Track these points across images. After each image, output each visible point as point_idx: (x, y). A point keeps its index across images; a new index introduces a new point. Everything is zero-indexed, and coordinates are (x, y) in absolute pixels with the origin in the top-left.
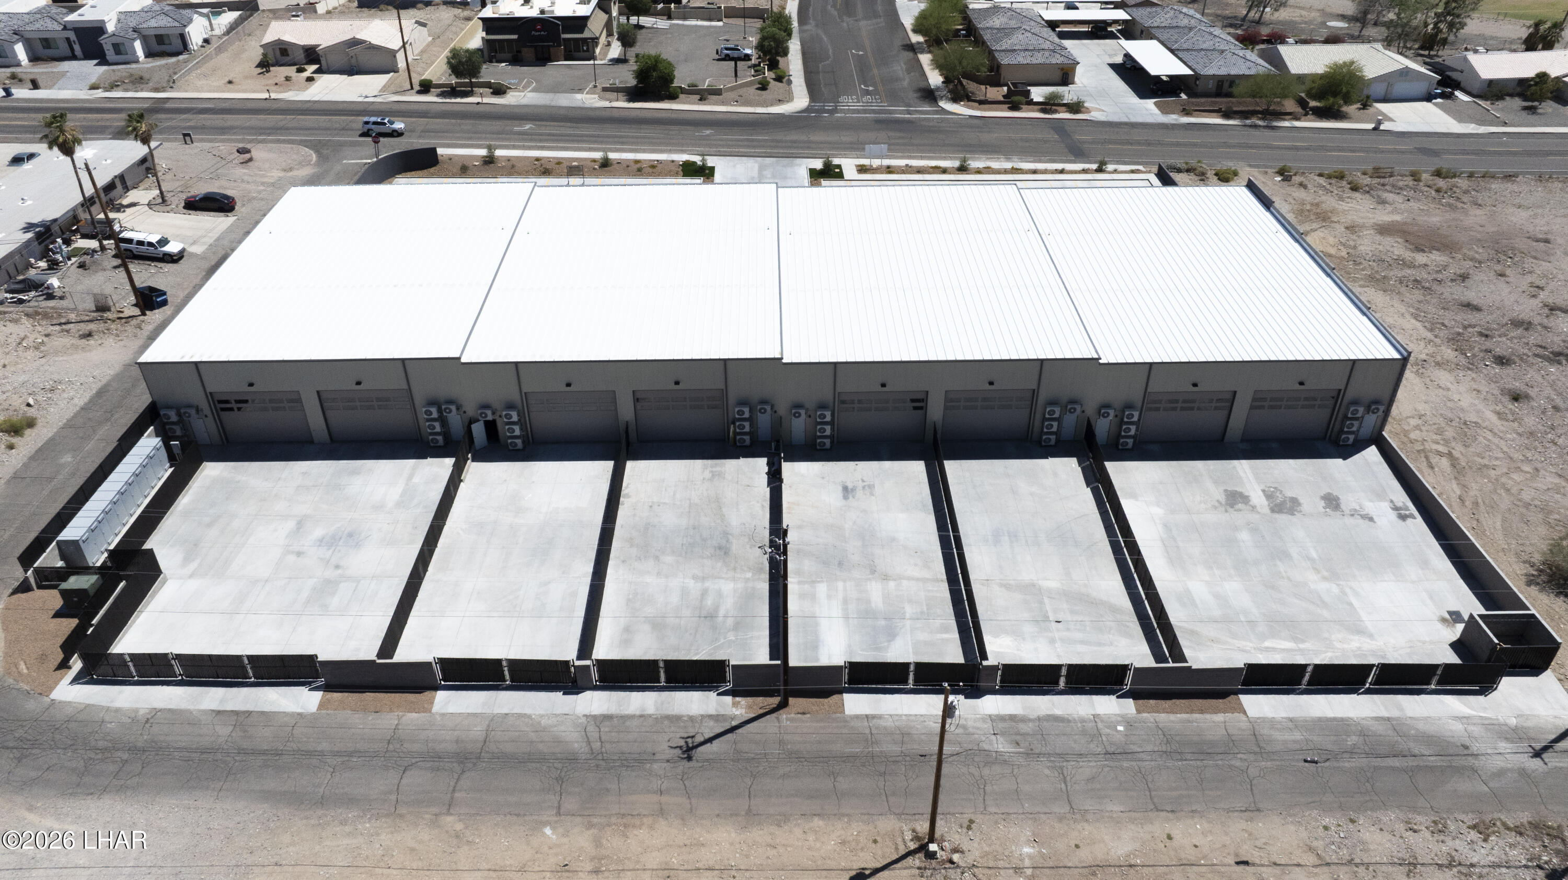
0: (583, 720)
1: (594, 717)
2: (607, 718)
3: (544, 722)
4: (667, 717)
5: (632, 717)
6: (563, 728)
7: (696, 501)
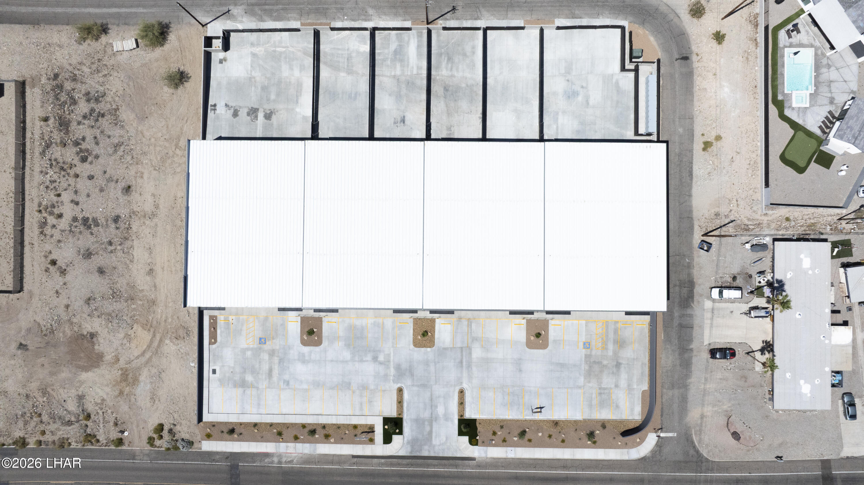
0: (482, 18)
1: (479, 19)
2: (476, 19)
3: (492, 17)
4: (459, 19)
5: (470, 19)
6: (488, 15)
7: (456, 114)
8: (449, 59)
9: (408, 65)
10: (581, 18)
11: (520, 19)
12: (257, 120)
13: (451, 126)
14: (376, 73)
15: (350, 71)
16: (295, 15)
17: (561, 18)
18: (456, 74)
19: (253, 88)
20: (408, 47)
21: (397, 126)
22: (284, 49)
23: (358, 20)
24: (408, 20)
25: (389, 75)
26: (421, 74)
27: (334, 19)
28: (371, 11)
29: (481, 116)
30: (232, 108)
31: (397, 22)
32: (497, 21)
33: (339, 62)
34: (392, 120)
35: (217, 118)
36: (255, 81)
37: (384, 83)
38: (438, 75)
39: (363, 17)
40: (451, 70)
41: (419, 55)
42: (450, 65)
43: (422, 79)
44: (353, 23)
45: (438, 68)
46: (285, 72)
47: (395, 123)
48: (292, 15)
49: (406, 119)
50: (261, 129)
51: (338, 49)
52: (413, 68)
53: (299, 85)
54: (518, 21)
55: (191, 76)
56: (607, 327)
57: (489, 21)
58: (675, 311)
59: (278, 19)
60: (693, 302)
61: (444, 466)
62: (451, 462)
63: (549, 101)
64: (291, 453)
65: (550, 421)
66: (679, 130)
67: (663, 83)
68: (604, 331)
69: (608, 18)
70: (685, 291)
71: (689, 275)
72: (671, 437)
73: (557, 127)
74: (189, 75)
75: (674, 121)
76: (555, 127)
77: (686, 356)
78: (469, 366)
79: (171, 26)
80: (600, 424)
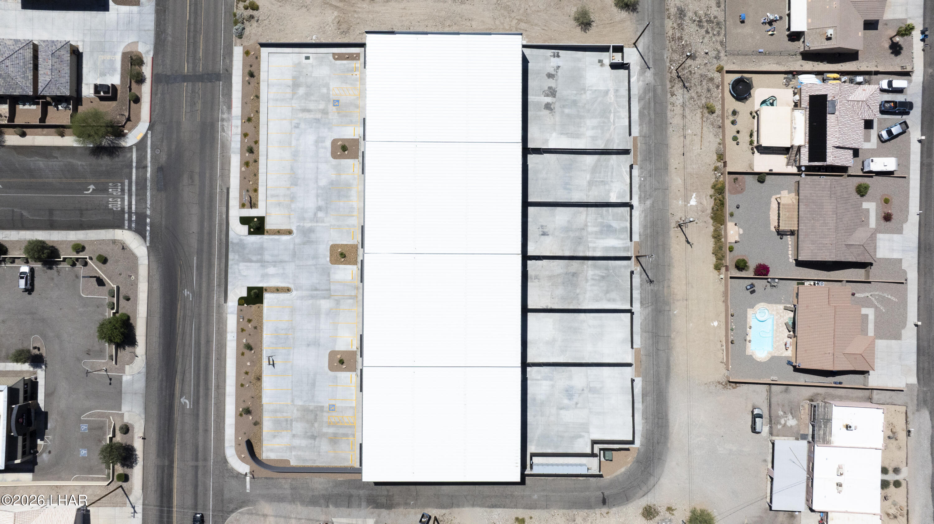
0: (642, 308)
1: (641, 306)
2: (641, 302)
3: (643, 318)
4: (641, 287)
5: (641, 296)
6: (645, 314)
7: (550, 284)
8: (603, 278)
9: (597, 238)
10: (643, 402)
11: (641, 345)
12: (545, 96)
13: (539, 279)
14: (589, 208)
15: (591, 183)
16: (644, 131)
17: (643, 383)
18: (589, 284)
19: (575, 92)
20: (615, 238)
21: (539, 228)
22: (612, 121)
23: (640, 191)
24: (640, 238)
25: (588, 220)
26: (589, 251)
27: (641, 168)
28: (648, 203)
29: (549, 308)
30: (555, 73)
31: (638, 227)
32: (640, 323)
33: (600, 173)
34: (544, 224)
35: (546, 59)
36: (581, 94)
37: (580, 216)
38: (588, 267)
39: (643, 195)
40: (593, 279)
41: (606, 249)
42: (597, 278)
43: (584, 251)
44: (638, 186)
45: (595, 267)
46: (590, 122)
47: (542, 226)
48: (645, 129)
49: (546, 237)
50: (536, 100)
51: (612, 173)
52: (595, 243)
53: (577, 136)
54: (640, 343)
55: (586, 33)
56: (350, 427)
57: (640, 315)
58: (364, 491)
59: (641, 115)
60: (373, 508)
61: (219, 274)
62: (223, 280)
63: (563, 372)
64: (231, 130)
65: (261, 373)
66: (536, 496)
67: (580, 480)
68: (346, 424)
69: (643, 428)
70: (384, 500)
71: (398, 505)
72: (246, 487)
73: (538, 380)
74: (587, 31)
75: (544, 490)
76: (539, 378)
77: (322, 501)
78: (312, 297)
79: (635, 14)
80: (259, 420)
